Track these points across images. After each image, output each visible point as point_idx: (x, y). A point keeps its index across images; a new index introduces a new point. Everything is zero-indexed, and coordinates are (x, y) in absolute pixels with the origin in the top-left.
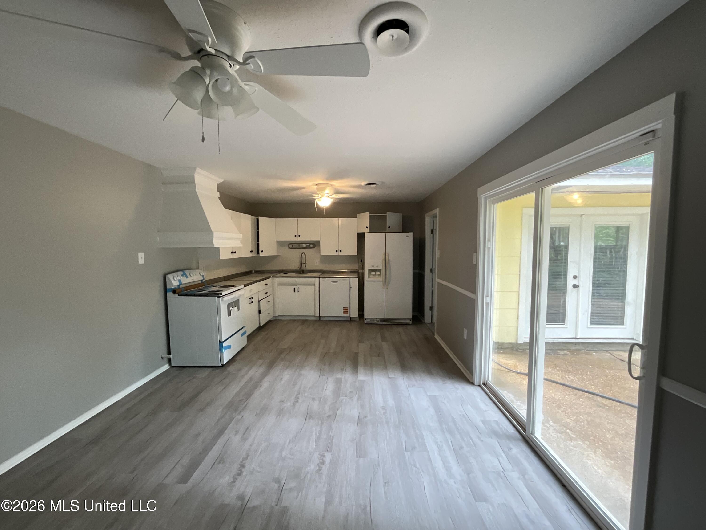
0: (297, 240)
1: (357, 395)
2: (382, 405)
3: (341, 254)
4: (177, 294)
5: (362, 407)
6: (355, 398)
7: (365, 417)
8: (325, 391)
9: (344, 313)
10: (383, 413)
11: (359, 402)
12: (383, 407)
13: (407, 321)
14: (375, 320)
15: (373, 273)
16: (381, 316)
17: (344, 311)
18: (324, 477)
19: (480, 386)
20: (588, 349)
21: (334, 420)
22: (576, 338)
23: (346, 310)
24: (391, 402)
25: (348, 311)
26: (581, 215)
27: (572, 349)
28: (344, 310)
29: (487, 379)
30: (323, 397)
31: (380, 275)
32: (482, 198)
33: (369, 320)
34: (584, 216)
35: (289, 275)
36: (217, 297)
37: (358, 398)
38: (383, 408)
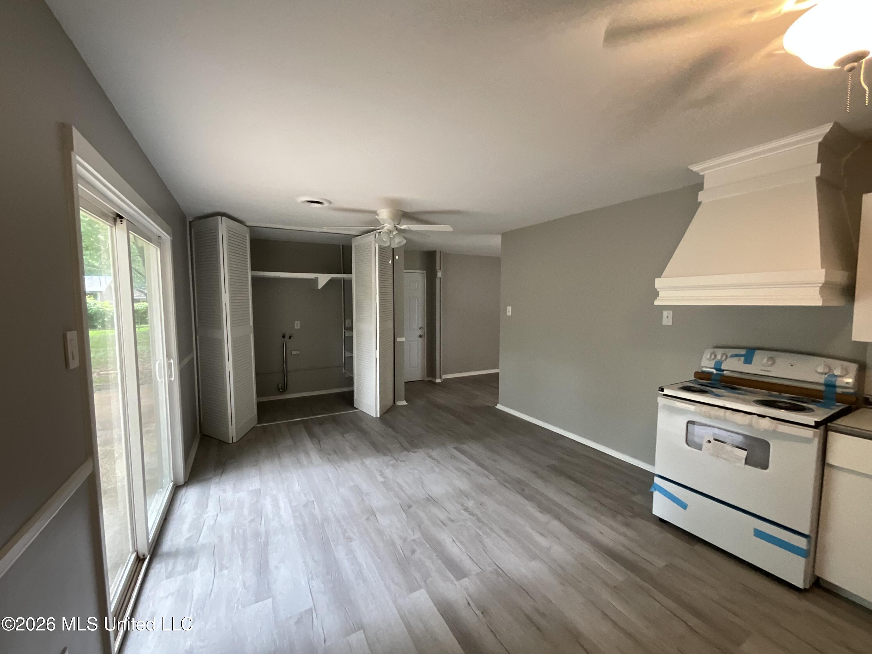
1: (399, 548)
2: (353, 543)
5: (380, 532)
6: (399, 543)
7: (368, 519)
8: (452, 538)
10: (347, 532)
11: (388, 538)
12: (351, 541)
18: (375, 471)
21: (401, 505)
24: (340, 553)
30: (444, 527)
37: (393, 544)
38: (350, 539)
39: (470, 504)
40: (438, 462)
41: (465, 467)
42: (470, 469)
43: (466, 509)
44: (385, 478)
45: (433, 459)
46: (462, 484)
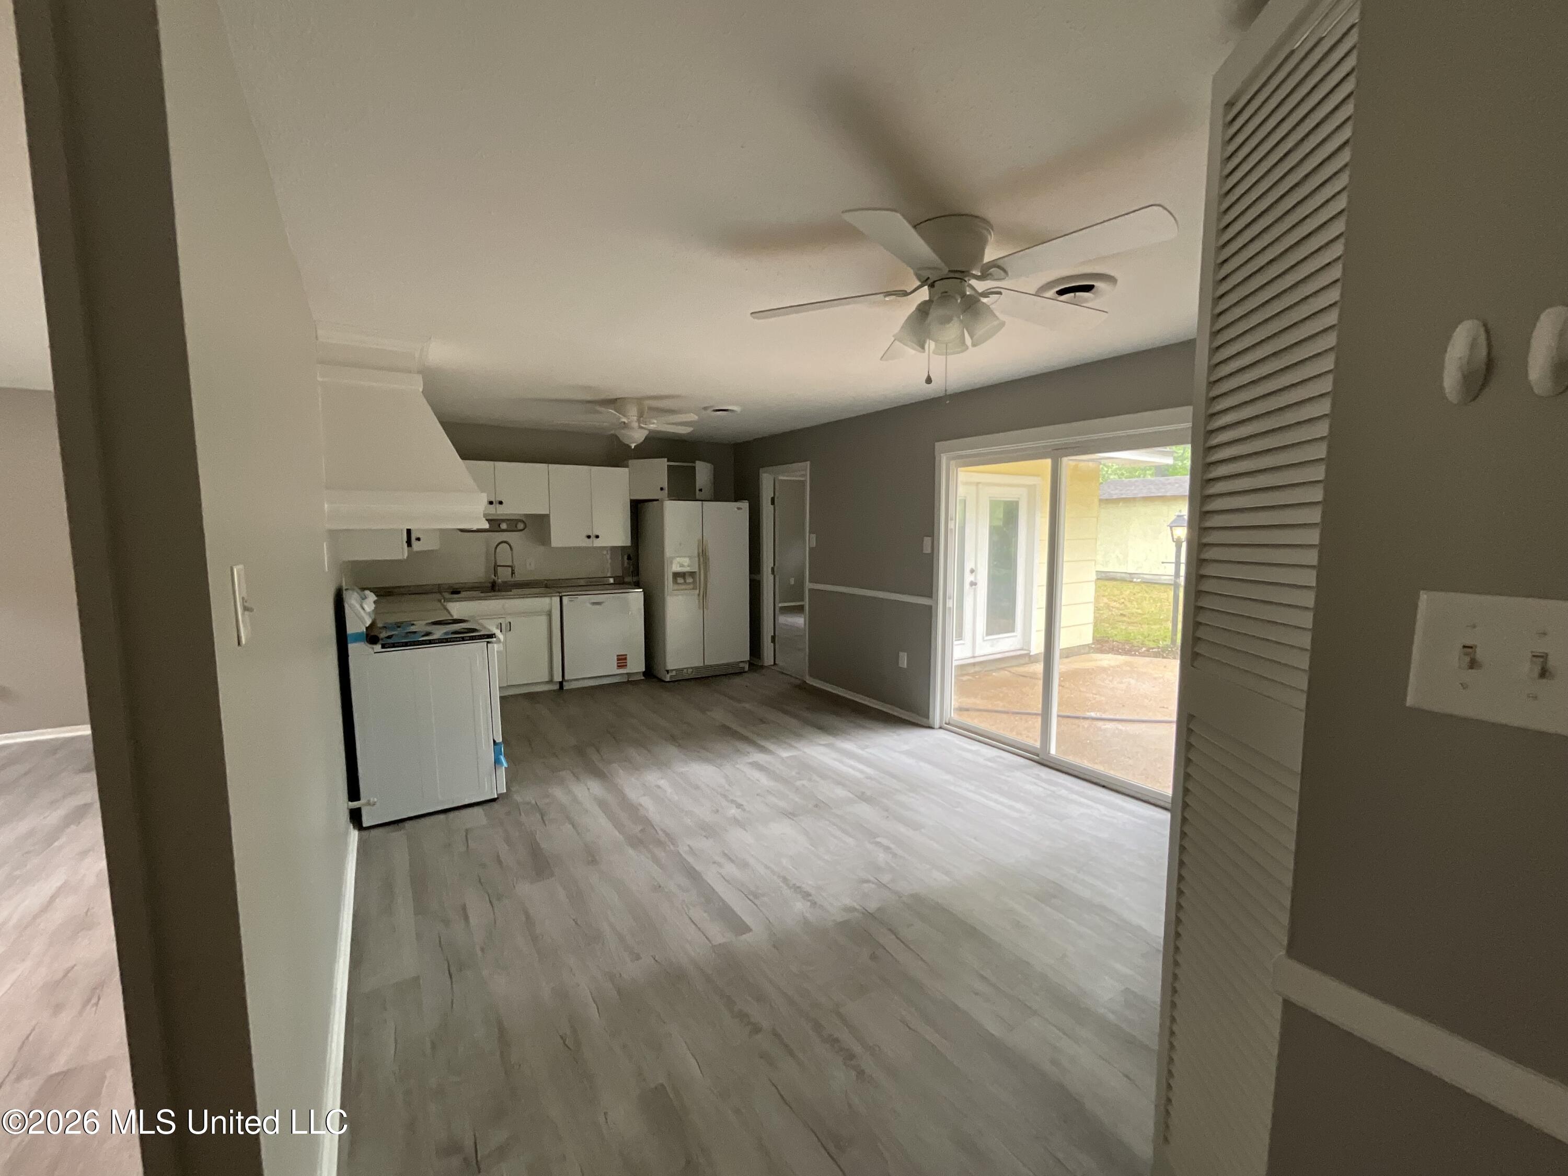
0: (493, 512)
3: (598, 543)
4: (380, 646)
9: (618, 666)
13: (741, 665)
14: (686, 672)
15: (680, 580)
16: (698, 663)
17: (618, 663)
19: (941, 728)
20: (986, 669)
22: (974, 657)
23: (622, 661)
25: (626, 662)
26: (978, 484)
27: (970, 672)
28: (618, 660)
29: (949, 716)
31: (694, 582)
32: (944, 460)
33: (674, 673)
34: (980, 486)
35: (463, 594)
36: (486, 643)
39: (733, 811)
40: (785, 880)
41: (730, 869)
42: (720, 865)
43: (739, 806)
44: (878, 844)
45: (797, 889)
46: (739, 839)
